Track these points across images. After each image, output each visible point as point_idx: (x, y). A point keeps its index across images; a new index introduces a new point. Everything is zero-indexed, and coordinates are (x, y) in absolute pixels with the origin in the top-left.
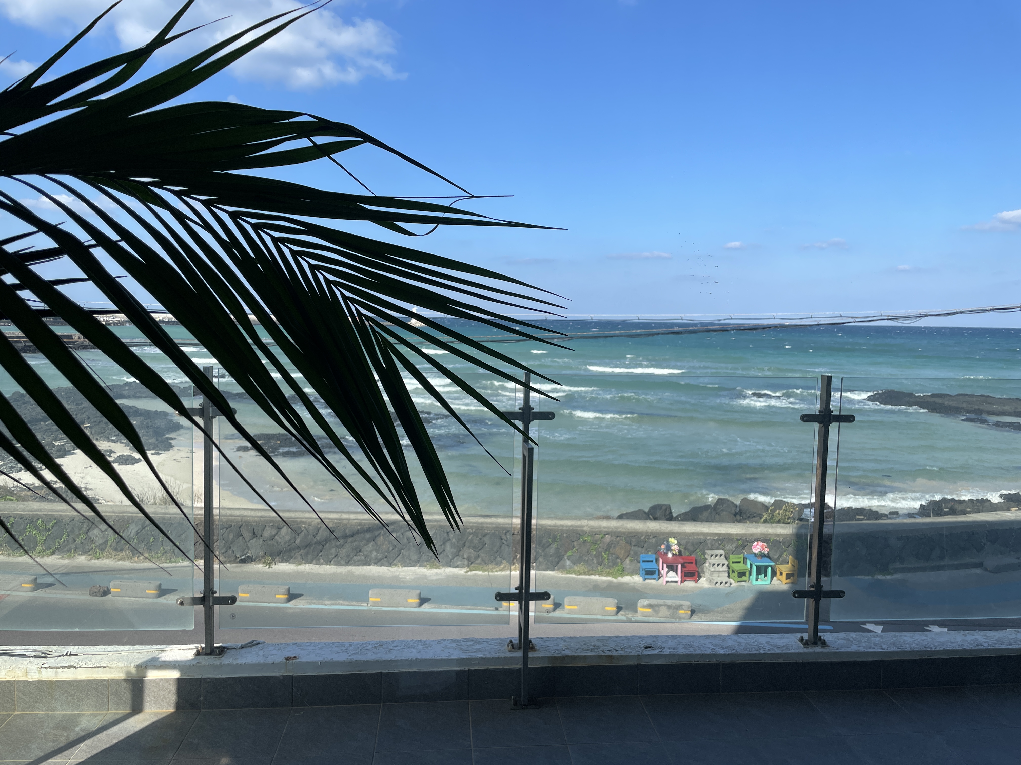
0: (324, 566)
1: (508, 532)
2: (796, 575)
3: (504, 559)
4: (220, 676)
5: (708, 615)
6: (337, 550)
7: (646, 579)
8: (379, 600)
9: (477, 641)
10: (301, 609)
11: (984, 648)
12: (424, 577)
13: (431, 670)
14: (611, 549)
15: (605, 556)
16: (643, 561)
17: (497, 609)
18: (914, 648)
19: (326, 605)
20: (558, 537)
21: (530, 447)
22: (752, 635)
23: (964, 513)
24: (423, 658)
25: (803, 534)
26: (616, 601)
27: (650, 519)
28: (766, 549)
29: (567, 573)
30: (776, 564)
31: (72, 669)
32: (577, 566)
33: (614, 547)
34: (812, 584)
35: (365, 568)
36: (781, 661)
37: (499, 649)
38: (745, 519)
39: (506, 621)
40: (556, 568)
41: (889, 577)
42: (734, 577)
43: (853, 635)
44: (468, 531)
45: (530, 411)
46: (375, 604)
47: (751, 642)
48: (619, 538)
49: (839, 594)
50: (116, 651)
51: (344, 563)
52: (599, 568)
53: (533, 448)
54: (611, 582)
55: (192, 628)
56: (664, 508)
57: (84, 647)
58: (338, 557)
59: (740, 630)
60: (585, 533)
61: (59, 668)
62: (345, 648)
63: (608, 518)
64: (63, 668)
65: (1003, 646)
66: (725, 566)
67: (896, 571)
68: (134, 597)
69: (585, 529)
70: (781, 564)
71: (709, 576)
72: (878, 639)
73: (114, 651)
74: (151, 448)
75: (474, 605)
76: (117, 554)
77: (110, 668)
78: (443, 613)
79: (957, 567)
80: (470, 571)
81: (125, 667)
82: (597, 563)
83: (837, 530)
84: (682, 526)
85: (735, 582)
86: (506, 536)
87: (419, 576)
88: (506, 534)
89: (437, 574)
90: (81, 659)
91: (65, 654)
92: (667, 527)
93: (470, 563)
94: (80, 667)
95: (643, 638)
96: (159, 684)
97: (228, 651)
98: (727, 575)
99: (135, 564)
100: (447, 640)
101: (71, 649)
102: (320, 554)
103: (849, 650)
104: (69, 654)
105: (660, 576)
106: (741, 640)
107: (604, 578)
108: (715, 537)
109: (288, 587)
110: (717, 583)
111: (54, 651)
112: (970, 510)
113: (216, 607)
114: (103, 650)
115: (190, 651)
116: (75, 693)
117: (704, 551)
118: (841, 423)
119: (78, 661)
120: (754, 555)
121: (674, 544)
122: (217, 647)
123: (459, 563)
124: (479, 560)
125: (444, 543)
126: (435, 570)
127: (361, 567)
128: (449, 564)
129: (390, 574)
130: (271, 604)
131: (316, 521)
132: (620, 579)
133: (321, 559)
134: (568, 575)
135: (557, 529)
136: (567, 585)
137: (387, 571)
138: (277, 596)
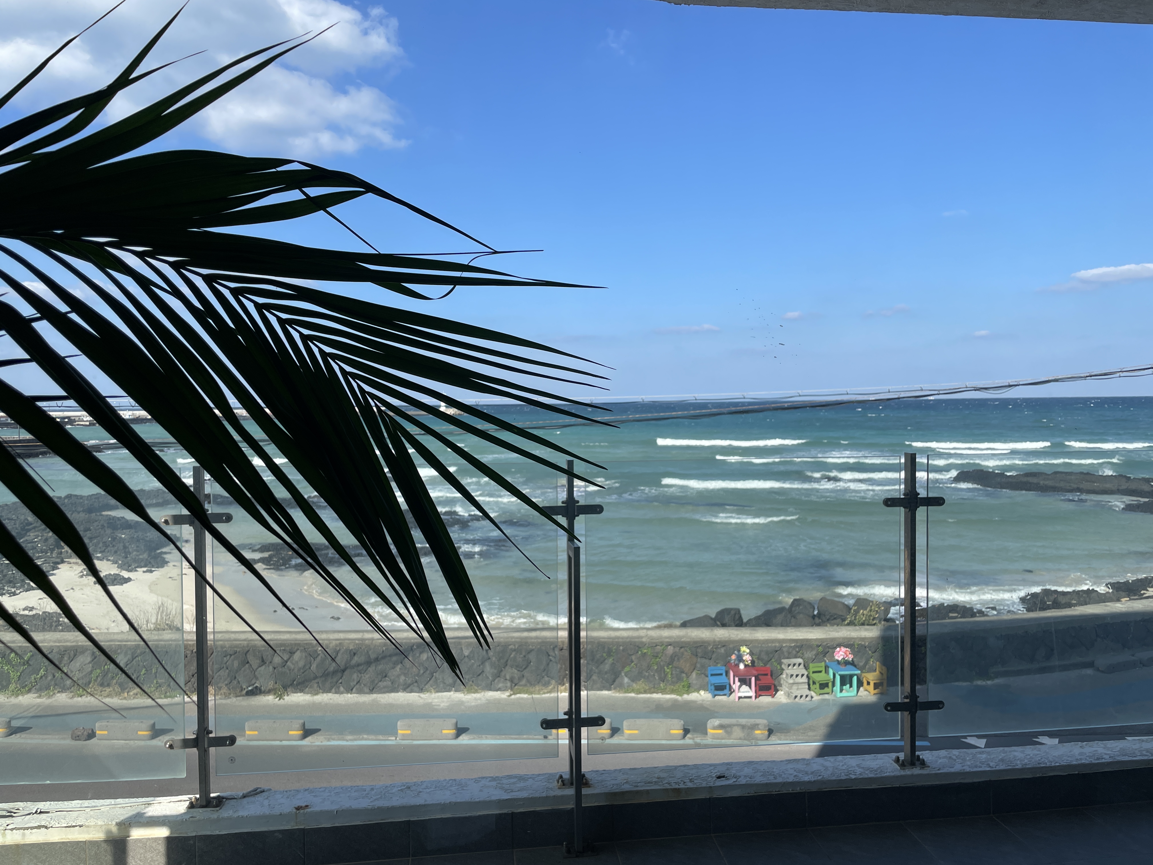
0: (345, 695)
1: (556, 646)
2: (885, 684)
3: (552, 678)
4: (217, 833)
5: (788, 734)
6: (360, 676)
7: (715, 695)
8: (409, 732)
9: (521, 778)
10: (318, 746)
11: (1106, 761)
12: (461, 703)
13: (467, 815)
14: (675, 662)
15: (668, 670)
16: (712, 675)
17: (546, 737)
18: (1026, 764)
19: (347, 741)
20: (614, 651)
21: (576, 546)
22: (840, 758)
23: (1069, 605)
24: (458, 801)
25: (894, 636)
26: (682, 722)
27: (718, 626)
28: (850, 656)
29: (625, 692)
30: (862, 672)
31: (43, 829)
32: (636, 683)
33: (678, 659)
34: (906, 694)
35: (393, 695)
36: (874, 786)
37: (547, 786)
38: (825, 622)
39: (553, 752)
40: (612, 686)
41: (989, 682)
42: (816, 689)
43: (956, 752)
44: (510, 647)
45: (575, 505)
46: (405, 737)
47: (839, 765)
48: (683, 649)
49: (937, 705)
50: (95, 807)
51: (368, 691)
52: (661, 685)
53: (579, 548)
54: (676, 700)
55: (184, 775)
56: (733, 612)
57: (57, 802)
58: (360, 685)
59: (824, 752)
60: (644, 644)
61: (27, 828)
62: (366, 792)
63: (670, 626)
64: (32, 828)
65: (1126, 758)
66: (805, 677)
67: (997, 675)
68: (123, 740)
69: (644, 640)
70: (868, 672)
71: (787, 689)
72: (984, 756)
73: (92, 807)
74: (143, 565)
75: (520, 734)
76: (104, 689)
77: (88, 826)
78: (484, 744)
79: (1066, 668)
80: (514, 694)
81: (105, 825)
82: (659, 679)
83: (931, 631)
84: (754, 632)
85: (817, 695)
86: (554, 652)
87: (455, 702)
88: (554, 649)
89: (476, 699)
90: (54, 818)
91: (34, 812)
92: (737, 635)
93: (514, 685)
94: (52, 827)
95: (715, 766)
96: (146, 844)
97: (228, 801)
98: (807, 687)
99: (125, 701)
100: (486, 778)
101: (42, 806)
102: (340, 681)
103: (952, 770)
104: (39, 811)
105: (731, 691)
106: (827, 764)
107: (668, 696)
108: (793, 643)
109: (303, 721)
110: (796, 697)
111: (21, 809)
112: (1075, 602)
113: (212, 750)
114: (79, 806)
115: (183, 803)
116: (47, 858)
117: (780, 660)
118: (929, 507)
119: (49, 819)
120: (836, 663)
121: (746, 654)
122: (214, 798)
123: (500, 685)
124: (524, 682)
125: (483, 663)
126: (473, 695)
127: (388, 694)
128: (490, 687)
129: (421, 702)
130: (283, 742)
131: (334, 642)
132: (686, 696)
133: (341, 687)
134: (627, 695)
135: (612, 642)
136: (625, 706)
137: (417, 698)
138: (291, 733)
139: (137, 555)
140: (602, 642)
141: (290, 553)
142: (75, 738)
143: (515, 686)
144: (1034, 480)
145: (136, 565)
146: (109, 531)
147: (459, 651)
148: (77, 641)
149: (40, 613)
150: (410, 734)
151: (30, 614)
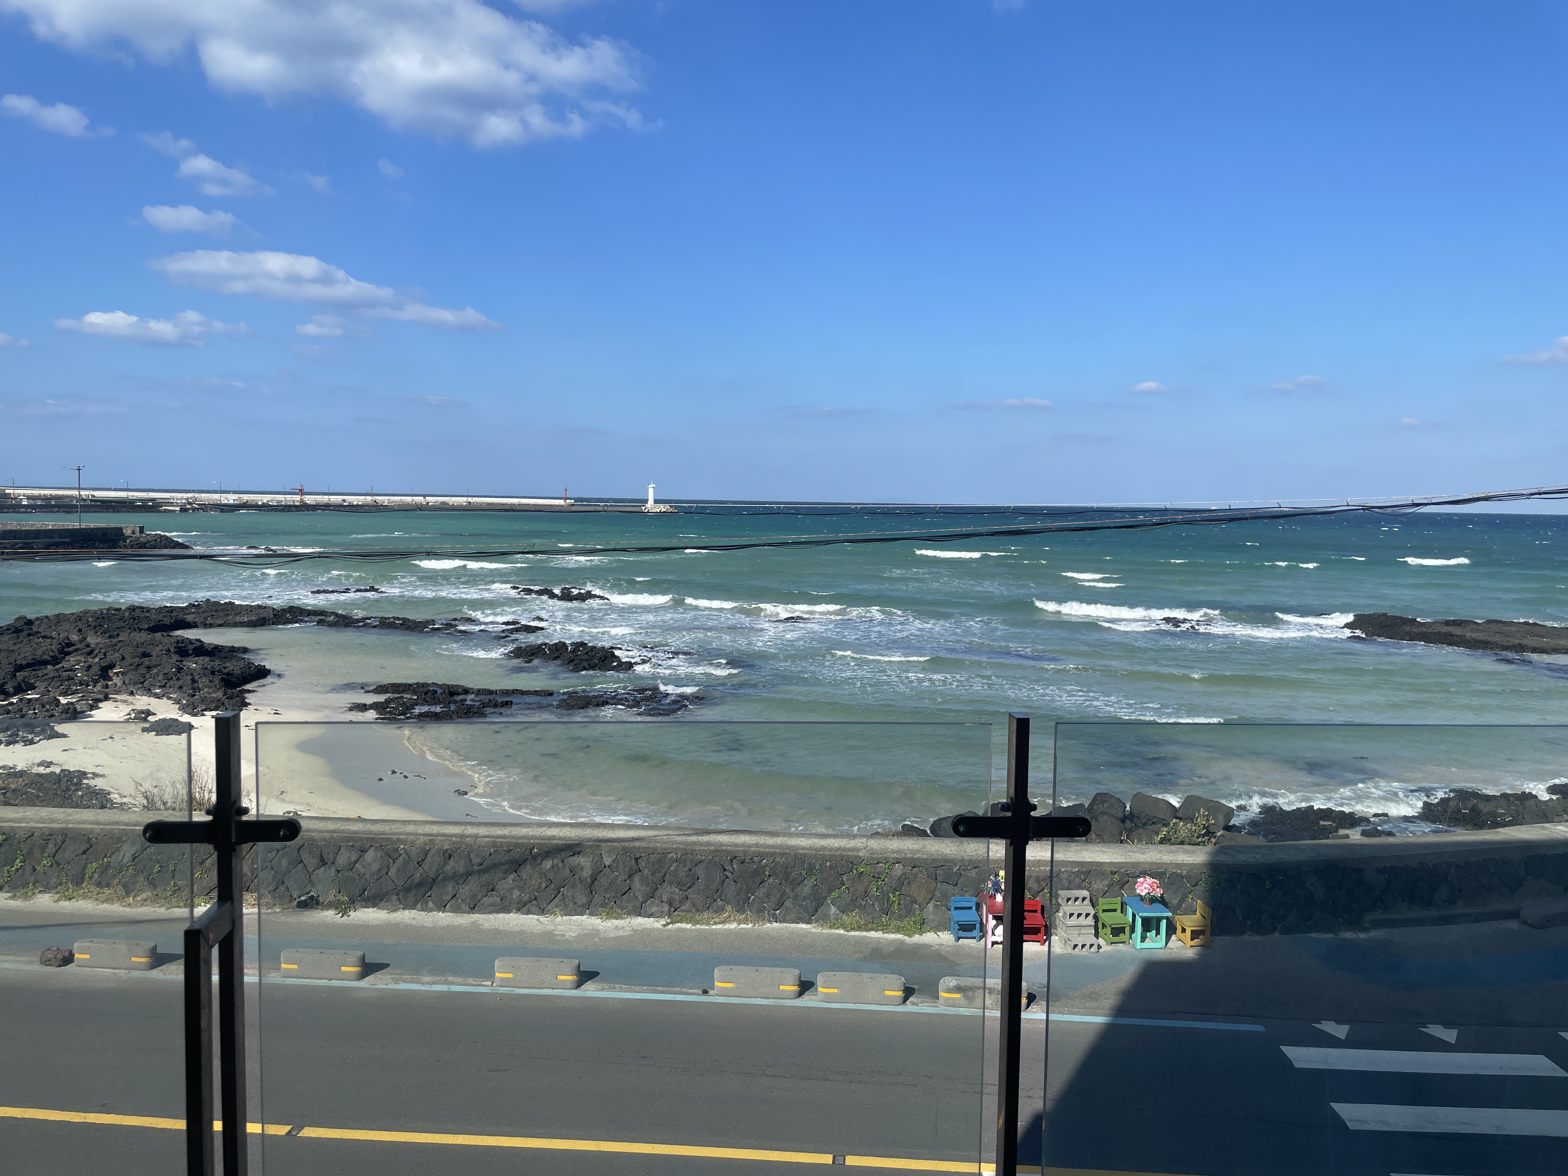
0: (435, 913)
1: (735, 858)
2: (1208, 933)
3: (728, 903)
5: (1057, 1003)
6: (456, 888)
7: (959, 938)
8: (510, 976)
10: (382, 990)
12: (597, 932)
14: (904, 888)
15: (894, 898)
16: (956, 908)
17: (705, 992)
19: (423, 984)
20: (817, 867)
26: (903, 979)
28: (1159, 889)
29: (831, 928)
30: (1175, 914)
32: (847, 914)
33: (908, 883)
35: (501, 917)
40: (813, 918)
41: (1362, 935)
42: (1106, 935)
44: (670, 856)
46: (504, 983)
48: (916, 869)
51: (467, 909)
52: (883, 919)
54: (902, 943)
58: (457, 900)
60: (861, 860)
66: (1091, 917)
67: (1375, 925)
68: (110, 968)
69: (861, 854)
70: (1184, 914)
71: (1063, 934)
74: (213, 708)
75: (670, 984)
76: (101, 891)
78: (617, 999)
79: (1478, 918)
80: (672, 923)
82: (880, 910)
85: (1107, 944)
87: (586, 931)
88: (731, 861)
89: (617, 928)
92: (997, 851)
93: (673, 910)
98: (1093, 931)
99: (128, 909)
102: (429, 894)
105: (983, 933)
107: (891, 936)
108: (1075, 867)
109: (361, 953)
110: (1075, 946)
117: (1057, 892)
120: (1138, 899)
123: (654, 909)
124: (687, 905)
125: (630, 876)
126: (614, 921)
127: (494, 915)
128: (639, 911)
129: (539, 928)
130: (332, 981)
131: (422, 838)
132: (917, 938)
133: (430, 902)
134: (833, 931)
135: (816, 854)
136: (828, 948)
137: (535, 923)
138: (343, 969)
139: (209, 693)
140: (801, 854)
141: (415, 697)
142: (46, 962)
143: (675, 911)
144: (1457, 631)
145: (204, 708)
146: (176, 657)
147: (597, 858)
148: (67, 822)
149: (58, 770)
150: (511, 978)
151: (44, 772)
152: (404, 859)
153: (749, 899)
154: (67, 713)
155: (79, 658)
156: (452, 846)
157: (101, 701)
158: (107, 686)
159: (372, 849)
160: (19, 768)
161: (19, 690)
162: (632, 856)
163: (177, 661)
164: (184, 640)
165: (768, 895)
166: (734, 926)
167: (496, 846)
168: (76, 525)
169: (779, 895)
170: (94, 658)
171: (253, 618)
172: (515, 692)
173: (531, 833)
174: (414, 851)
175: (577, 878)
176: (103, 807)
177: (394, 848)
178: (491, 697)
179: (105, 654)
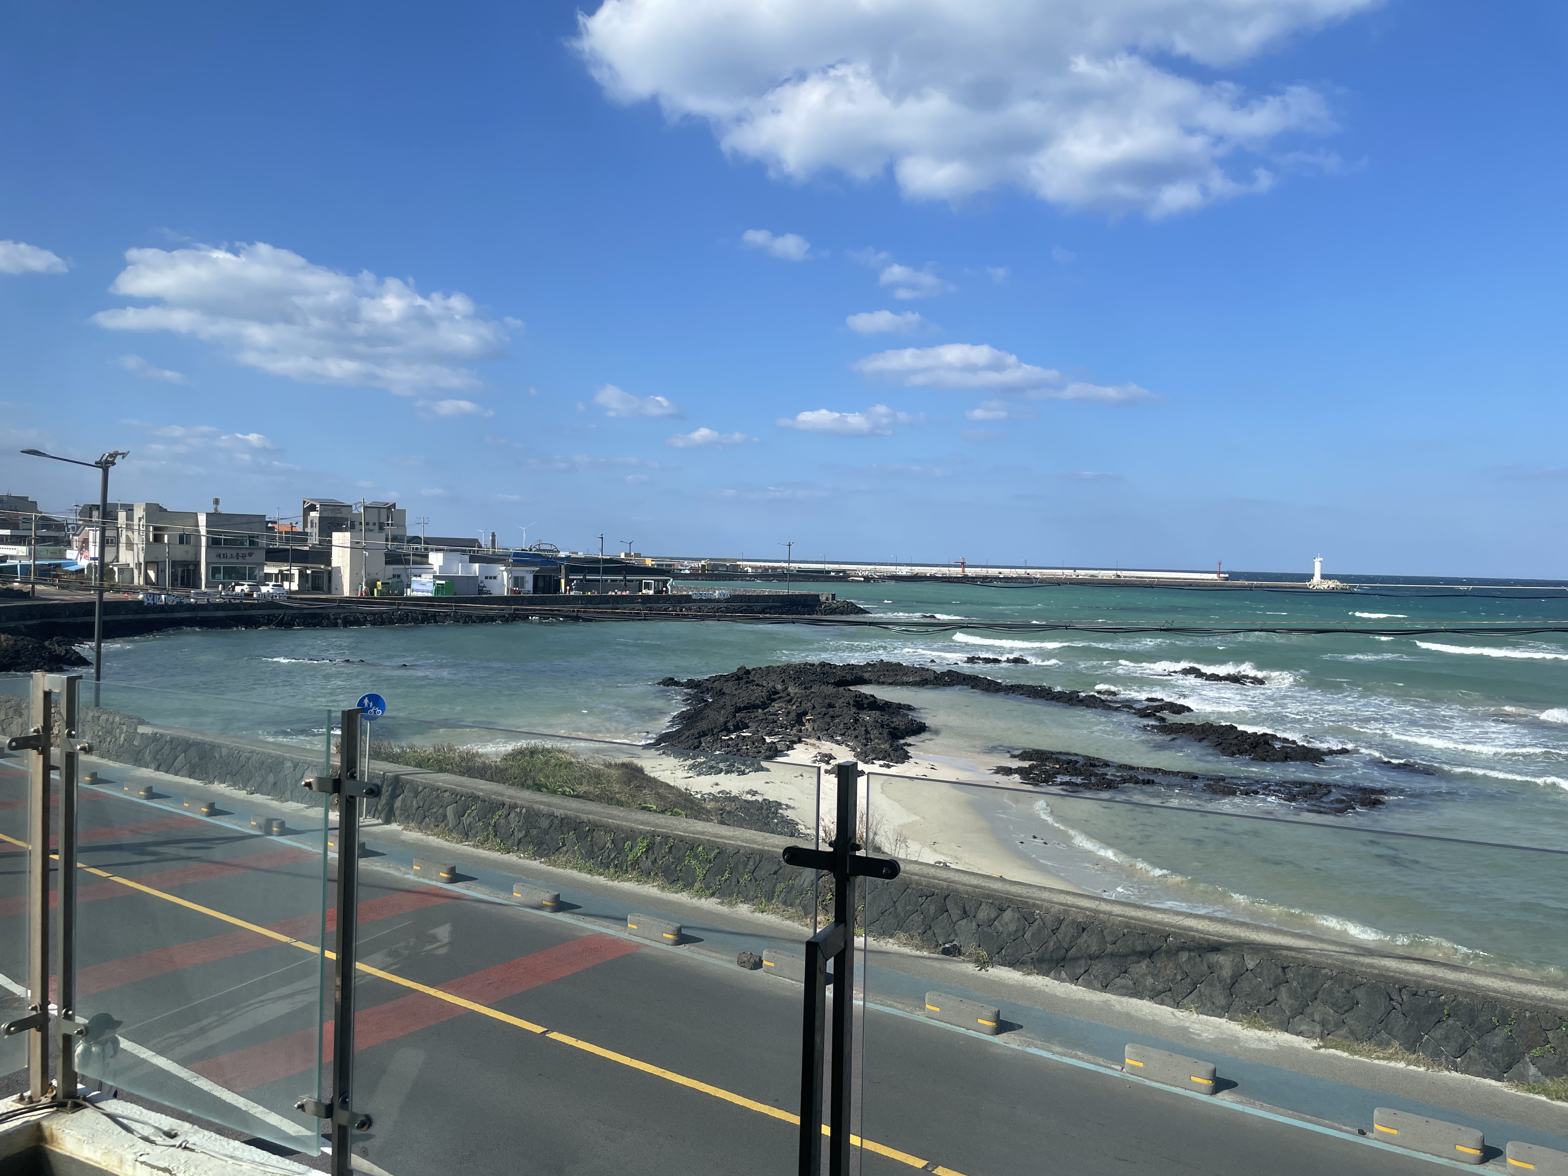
1: (1405, 987)
3: (1395, 1037)
6: (1089, 963)
8: (1141, 1065)
10: (1013, 1050)
12: (1236, 1040)
17: (1362, 1133)
19: (1054, 1053)
20: (1513, 1016)
29: (1529, 1091)
32: (1552, 1080)
35: (1134, 1001)
40: (1505, 1075)
44: (1323, 971)
46: (1134, 1071)
51: (1099, 986)
58: (1090, 974)
61: (155, 1167)
64: (159, 1169)
68: (790, 979)
74: (881, 757)
75: (1320, 1114)
76: (786, 909)
78: (1256, 1116)
80: (1325, 1047)
87: (1224, 1036)
88: (1400, 990)
89: (1260, 1040)
90: (190, 1160)
91: (178, 1145)
93: (1326, 1031)
102: (1062, 964)
104: (183, 1145)
109: (997, 1010)
119: (183, 1162)
123: (1303, 1028)
124: (1344, 1031)
125: (1276, 986)
126: (1257, 1031)
128: (1285, 1026)
129: (1173, 1022)
130: (970, 1031)
131: (1057, 907)
133: (1063, 972)
134: (1531, 1095)
135: (1512, 1001)
136: (1523, 1114)
137: (1169, 1015)
138: (980, 1021)
139: (879, 744)
140: (1492, 998)
141: (1057, 766)
142: (742, 964)
143: (1329, 1034)
145: (874, 757)
146: (854, 710)
147: (1237, 959)
148: (764, 844)
149: (760, 799)
150: (1141, 1068)
151: (751, 799)
152: (1039, 924)
153: (1422, 1037)
154: (770, 751)
155: (781, 704)
156: (1085, 919)
157: (795, 743)
158: (801, 731)
159: (1010, 909)
160: (733, 794)
161: (738, 728)
162: (1279, 963)
163: (855, 713)
164: (861, 695)
165: (1447, 1038)
166: (1401, 1065)
167: (1130, 928)
168: (785, 592)
169: (1460, 1040)
170: (792, 705)
171: (917, 679)
172: (1156, 771)
173: (1166, 920)
174: (1049, 918)
175: (1216, 978)
176: (792, 835)
177: (1030, 912)
178: (1131, 773)
179: (800, 703)
